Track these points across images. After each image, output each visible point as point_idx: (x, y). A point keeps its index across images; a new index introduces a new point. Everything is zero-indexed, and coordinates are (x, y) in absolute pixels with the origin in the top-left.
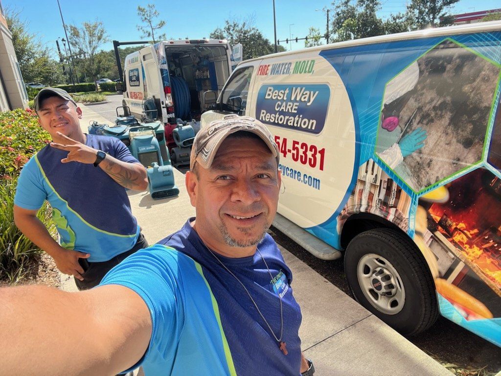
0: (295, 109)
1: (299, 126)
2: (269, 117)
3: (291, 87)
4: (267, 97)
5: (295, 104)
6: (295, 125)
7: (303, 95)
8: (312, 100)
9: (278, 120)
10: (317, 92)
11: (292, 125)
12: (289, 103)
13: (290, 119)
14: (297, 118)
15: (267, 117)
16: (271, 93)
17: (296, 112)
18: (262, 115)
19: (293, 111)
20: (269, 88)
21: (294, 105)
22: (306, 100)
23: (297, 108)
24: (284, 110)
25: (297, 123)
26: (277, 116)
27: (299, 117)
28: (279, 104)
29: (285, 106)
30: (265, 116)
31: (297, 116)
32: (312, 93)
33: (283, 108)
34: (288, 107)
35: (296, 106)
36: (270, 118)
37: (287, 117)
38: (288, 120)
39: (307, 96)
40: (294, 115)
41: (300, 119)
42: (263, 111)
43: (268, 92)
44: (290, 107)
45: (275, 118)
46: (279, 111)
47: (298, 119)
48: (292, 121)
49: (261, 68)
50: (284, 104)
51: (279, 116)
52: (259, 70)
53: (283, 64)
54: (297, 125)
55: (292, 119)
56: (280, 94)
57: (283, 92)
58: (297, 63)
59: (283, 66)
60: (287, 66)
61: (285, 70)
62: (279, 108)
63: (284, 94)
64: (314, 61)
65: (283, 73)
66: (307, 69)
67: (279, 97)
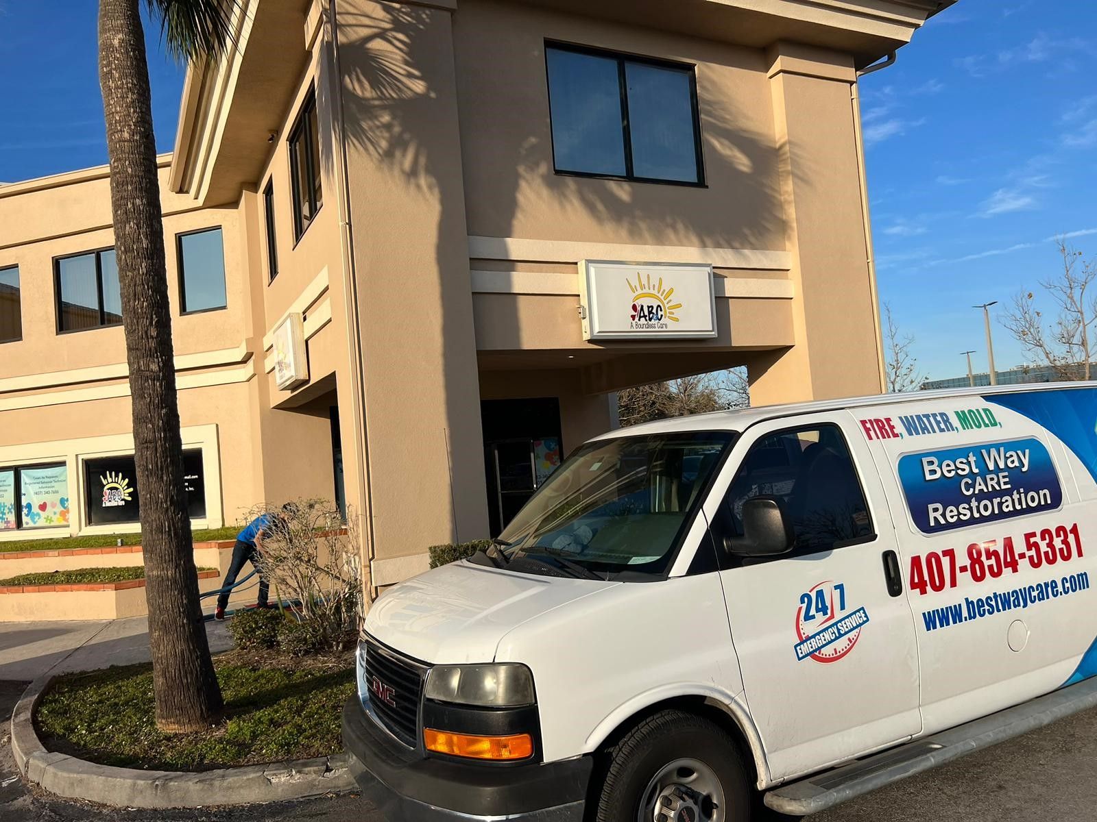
0: (1005, 483)
1: (1024, 506)
2: (955, 513)
3: (977, 450)
4: (928, 477)
5: (1001, 475)
6: (1018, 507)
7: (1006, 458)
8: (1026, 462)
9: (978, 511)
10: (1027, 451)
11: (1012, 509)
12: (988, 477)
13: (1003, 500)
14: (1016, 496)
15: (948, 514)
16: (934, 467)
17: (1009, 486)
18: (932, 515)
19: (1004, 487)
20: (925, 460)
21: (1001, 478)
22: (1017, 464)
23: (1007, 480)
24: (986, 490)
25: (1020, 503)
26: (974, 504)
27: (1019, 493)
28: (967, 483)
29: (982, 483)
30: (944, 515)
31: (1015, 492)
32: (1019, 452)
33: (980, 488)
34: (989, 483)
35: (1004, 477)
36: (959, 514)
37: (996, 501)
38: (1000, 504)
39: (1015, 458)
40: (1009, 492)
41: (1023, 495)
42: (931, 507)
43: (927, 468)
44: (994, 483)
45: (971, 509)
46: (974, 494)
47: (1018, 496)
48: (1010, 503)
49: (868, 425)
50: (979, 479)
51: (979, 504)
52: (867, 430)
53: (927, 416)
54: (1022, 506)
55: (1007, 501)
56: (959, 466)
57: (965, 461)
58: (957, 413)
59: (931, 419)
60: (939, 418)
61: (943, 426)
62: (972, 490)
63: (969, 463)
64: (989, 410)
65: (942, 430)
66: (987, 422)
67: (959, 472)
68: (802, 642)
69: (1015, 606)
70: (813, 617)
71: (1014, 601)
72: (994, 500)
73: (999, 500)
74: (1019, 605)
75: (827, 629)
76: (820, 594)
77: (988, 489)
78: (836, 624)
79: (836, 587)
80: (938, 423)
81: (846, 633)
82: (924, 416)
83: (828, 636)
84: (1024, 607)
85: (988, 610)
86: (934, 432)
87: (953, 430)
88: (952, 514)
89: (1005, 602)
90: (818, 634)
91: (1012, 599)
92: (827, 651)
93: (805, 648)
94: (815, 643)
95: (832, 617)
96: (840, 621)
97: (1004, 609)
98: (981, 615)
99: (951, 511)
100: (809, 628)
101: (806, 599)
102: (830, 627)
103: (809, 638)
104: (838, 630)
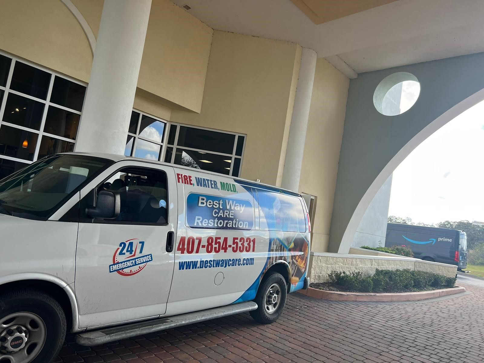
3: (224, 199)
4: (200, 205)
6: (234, 226)
9: (217, 224)
11: (231, 226)
12: (225, 211)
13: (229, 222)
16: (204, 201)
18: (196, 221)
19: (230, 217)
20: (201, 197)
21: (230, 213)
25: (235, 225)
26: (216, 220)
27: (236, 220)
28: (216, 211)
29: (222, 213)
30: (201, 222)
31: (234, 220)
33: (221, 215)
34: (225, 214)
36: (209, 223)
37: (226, 222)
38: (227, 223)
42: (197, 217)
43: (200, 201)
44: (227, 214)
45: (214, 222)
46: (217, 217)
47: (235, 222)
48: (231, 224)
49: (180, 176)
50: (221, 211)
51: (218, 221)
52: (179, 178)
53: (208, 180)
54: (236, 226)
55: (230, 223)
56: (215, 203)
57: (218, 202)
58: (221, 183)
59: (209, 182)
60: (213, 182)
61: (213, 186)
62: (217, 215)
63: (219, 204)
64: (234, 185)
65: (212, 187)
66: (232, 189)
67: (214, 206)
68: (114, 264)
69: (221, 266)
70: (124, 254)
71: (221, 264)
72: (225, 221)
73: (227, 221)
74: (223, 266)
75: (129, 260)
76: (131, 244)
77: (224, 216)
78: (135, 259)
79: (140, 243)
80: (212, 184)
81: (139, 264)
82: (207, 180)
83: (129, 264)
84: (225, 267)
85: (209, 266)
86: (209, 187)
87: (217, 189)
88: (205, 222)
89: (218, 263)
90: (124, 262)
91: (221, 263)
92: (127, 271)
93: (115, 267)
94: (121, 266)
95: (134, 255)
96: (138, 258)
97: (216, 267)
98: (205, 267)
99: (206, 221)
100: (120, 258)
101: (123, 245)
102: (132, 260)
103: (118, 263)
104: (135, 262)
